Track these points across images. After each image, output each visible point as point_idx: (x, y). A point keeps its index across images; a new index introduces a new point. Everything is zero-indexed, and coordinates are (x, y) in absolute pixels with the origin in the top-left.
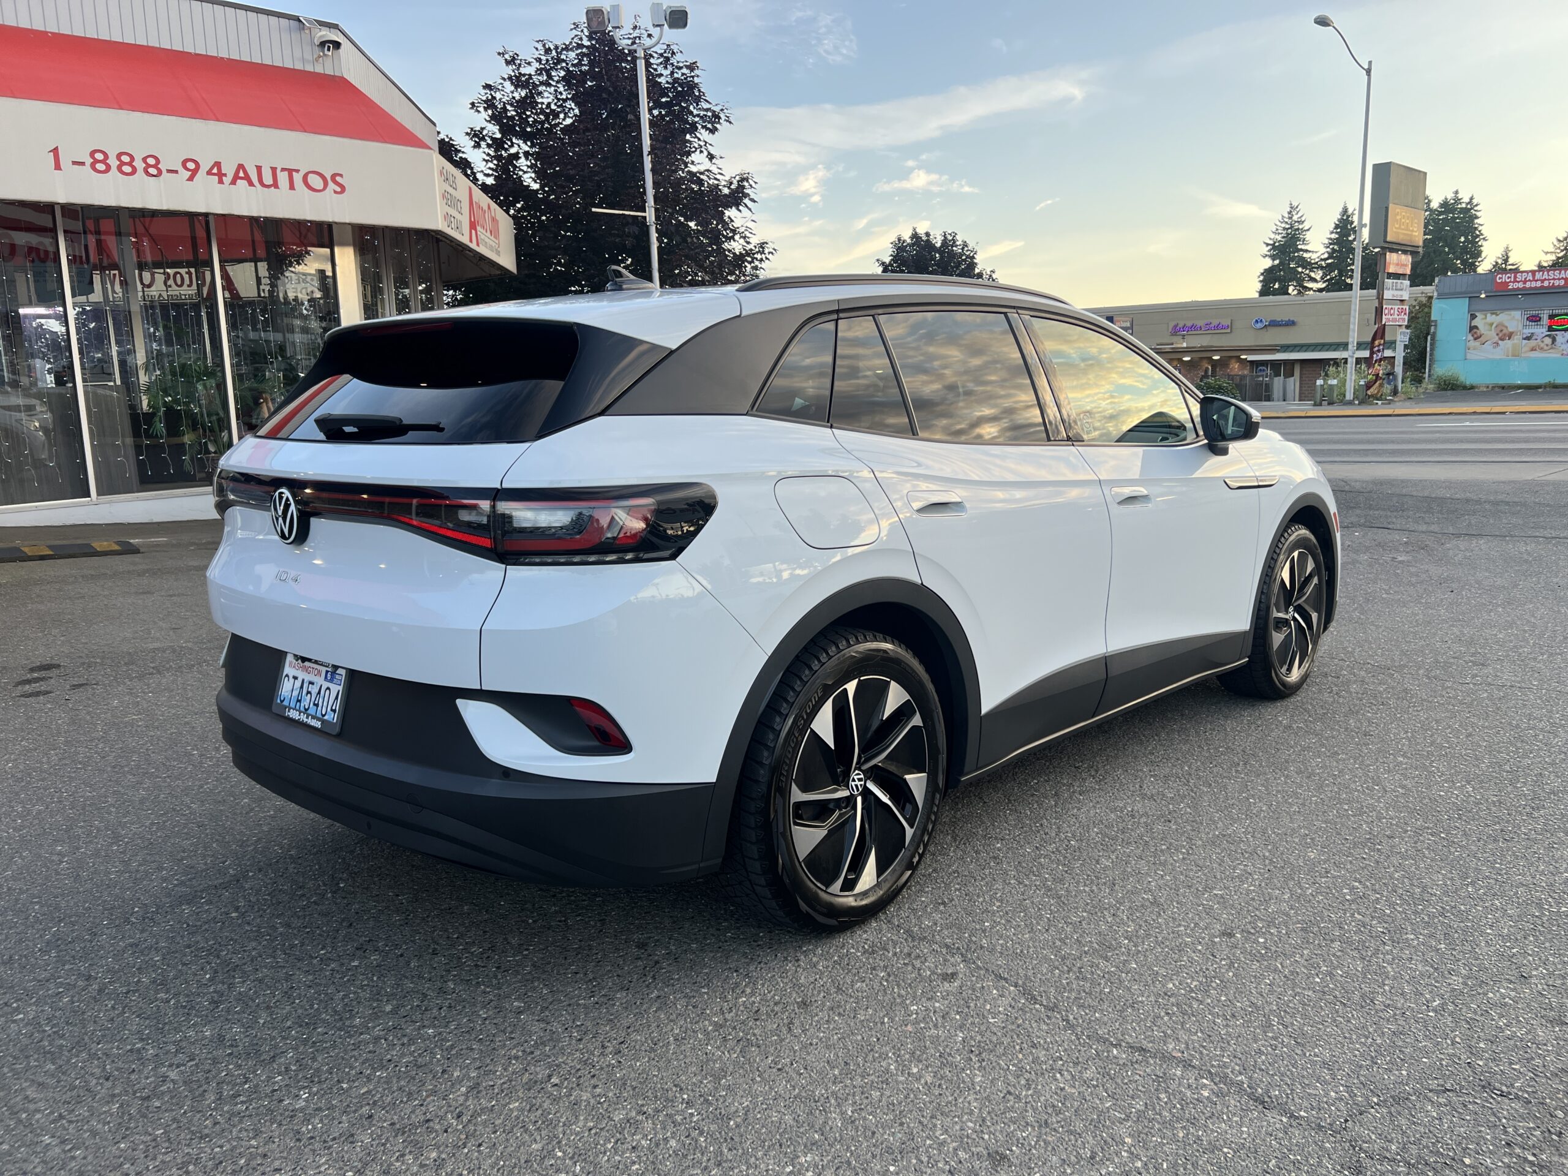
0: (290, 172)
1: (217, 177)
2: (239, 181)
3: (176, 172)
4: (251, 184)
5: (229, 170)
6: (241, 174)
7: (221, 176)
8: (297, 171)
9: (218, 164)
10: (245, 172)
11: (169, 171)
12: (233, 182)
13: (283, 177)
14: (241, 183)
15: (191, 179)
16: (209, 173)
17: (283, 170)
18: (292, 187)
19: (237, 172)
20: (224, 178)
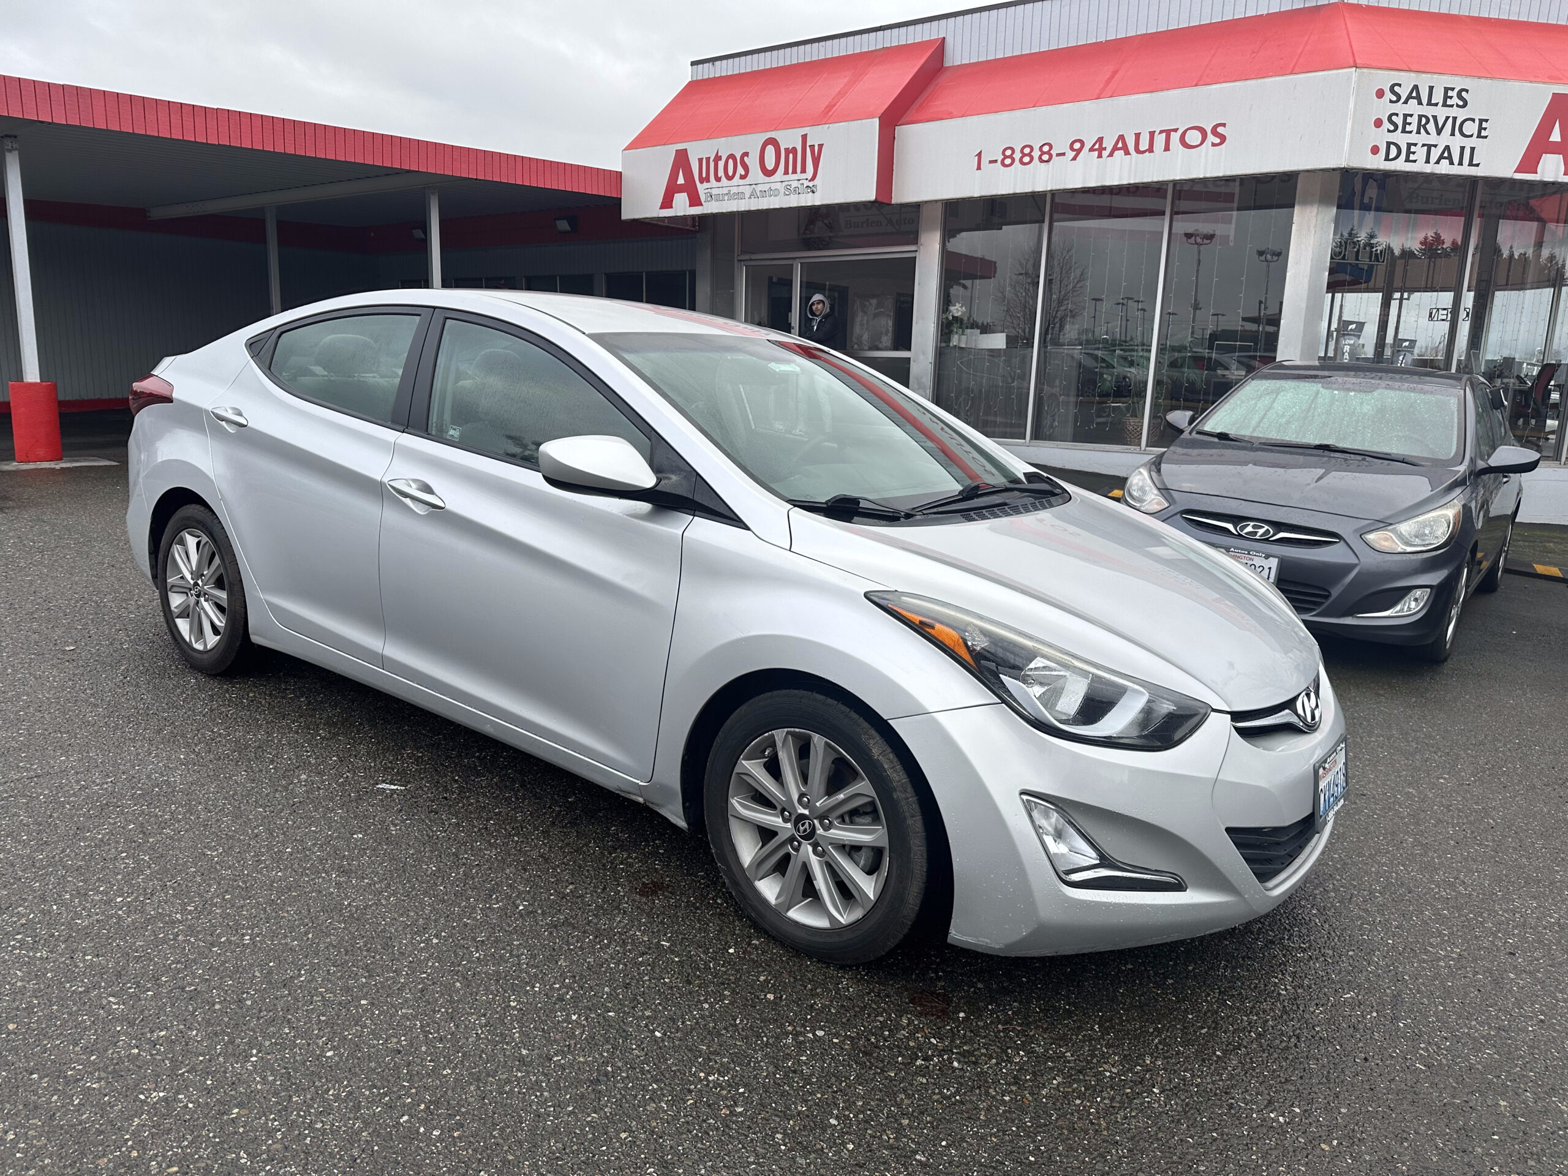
0: (1168, 133)
1: (1097, 153)
2: (1116, 152)
3: (1063, 154)
4: (1127, 153)
5: (1108, 144)
6: (1121, 144)
7: (1102, 149)
8: (1176, 130)
9: (1100, 140)
10: (1124, 143)
11: (1058, 155)
12: (1111, 155)
13: (1160, 140)
14: (1119, 154)
15: (1074, 159)
16: (1092, 150)
17: (1161, 132)
18: (1167, 148)
19: (1117, 143)
20: (1103, 152)
